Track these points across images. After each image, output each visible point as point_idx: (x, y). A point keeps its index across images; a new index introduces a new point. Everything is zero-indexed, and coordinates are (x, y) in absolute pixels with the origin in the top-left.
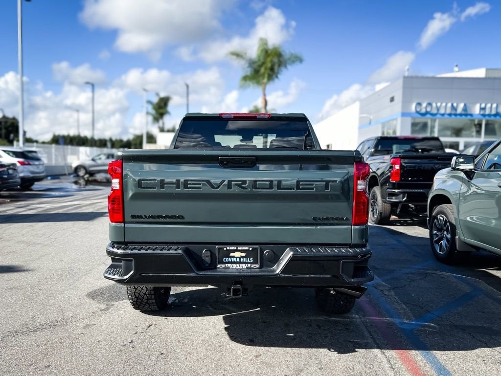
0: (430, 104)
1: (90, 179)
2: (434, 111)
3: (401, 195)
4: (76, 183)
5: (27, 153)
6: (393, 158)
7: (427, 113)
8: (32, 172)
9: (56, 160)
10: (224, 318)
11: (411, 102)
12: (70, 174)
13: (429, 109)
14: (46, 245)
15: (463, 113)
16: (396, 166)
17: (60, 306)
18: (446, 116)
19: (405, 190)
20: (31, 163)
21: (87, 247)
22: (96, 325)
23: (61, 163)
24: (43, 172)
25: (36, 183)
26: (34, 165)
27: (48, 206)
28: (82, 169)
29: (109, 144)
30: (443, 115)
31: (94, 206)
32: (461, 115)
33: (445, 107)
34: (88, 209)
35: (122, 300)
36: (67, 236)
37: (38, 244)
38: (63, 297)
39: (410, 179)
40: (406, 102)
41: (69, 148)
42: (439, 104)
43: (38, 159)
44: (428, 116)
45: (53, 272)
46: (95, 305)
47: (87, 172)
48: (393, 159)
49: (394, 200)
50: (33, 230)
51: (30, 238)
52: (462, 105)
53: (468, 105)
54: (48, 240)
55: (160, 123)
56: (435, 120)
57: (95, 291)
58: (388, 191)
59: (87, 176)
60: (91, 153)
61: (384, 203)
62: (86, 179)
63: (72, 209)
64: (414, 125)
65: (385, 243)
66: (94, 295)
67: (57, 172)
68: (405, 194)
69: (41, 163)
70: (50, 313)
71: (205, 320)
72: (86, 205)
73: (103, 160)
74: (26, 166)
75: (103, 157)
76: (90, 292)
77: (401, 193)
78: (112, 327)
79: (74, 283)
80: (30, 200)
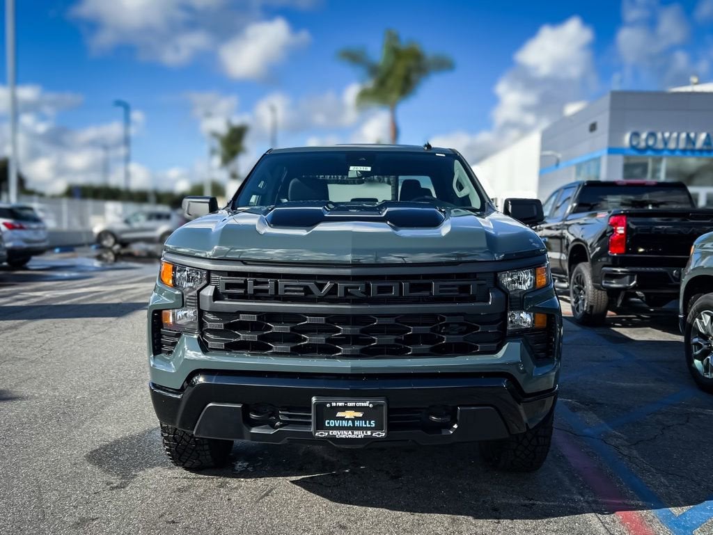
0: (652, 135)
1: (123, 251)
2: (660, 145)
3: (628, 277)
4: (99, 258)
5: (19, 211)
6: (612, 215)
7: (648, 148)
8: (27, 241)
9: (69, 223)
11: (623, 132)
12: (90, 244)
13: (651, 142)
14: (32, 362)
15: (705, 147)
16: (619, 228)
17: (36, 480)
18: (678, 153)
19: (634, 269)
20: (25, 225)
21: (102, 364)
22: (99, 520)
23: (77, 226)
24: (44, 241)
25: (34, 258)
26: (30, 229)
27: (47, 295)
28: (109, 237)
29: (152, 198)
30: (673, 151)
31: (122, 294)
32: (701, 151)
33: (676, 138)
34: (112, 299)
35: (152, 466)
36: (71, 346)
37: (20, 359)
38: (46, 461)
39: (641, 250)
40: (616, 129)
41: (90, 204)
42: (667, 135)
43: (37, 220)
44: (649, 153)
45: (36, 411)
46: (98, 477)
47: (117, 241)
48: (613, 217)
49: (615, 284)
50: (15, 335)
51: (9, 348)
52: (703, 136)
53: (712, 135)
54: (38, 352)
55: (232, 166)
56: (659, 161)
57: (105, 448)
58: (605, 271)
59: (117, 247)
60: (125, 211)
61: (596, 290)
62: (116, 252)
63: (87, 300)
64: (628, 168)
65: (604, 357)
66: (105, 456)
67: (70, 241)
68: (634, 275)
69: (41, 225)
70: (16, 494)
71: (302, 510)
72: (110, 293)
73: (142, 222)
74: (16, 231)
75: (142, 218)
76: (96, 450)
77: (626, 273)
78: (128, 524)
79: (70, 431)
80: (22, 286)
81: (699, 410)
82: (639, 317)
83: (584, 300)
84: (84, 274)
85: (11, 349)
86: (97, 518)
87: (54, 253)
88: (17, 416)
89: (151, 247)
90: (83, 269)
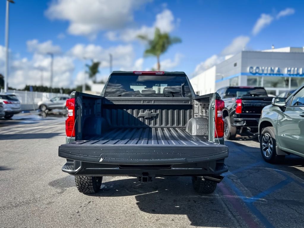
0: (258, 68)
1: (49, 112)
2: (261, 72)
3: (242, 122)
4: (40, 115)
5: (9, 96)
7: (256, 73)
8: (13, 108)
9: (27, 101)
10: (136, 197)
11: (247, 66)
12: (36, 110)
13: (257, 71)
14: (22, 153)
15: (278, 73)
16: (239, 104)
17: (32, 191)
18: (268, 75)
19: (245, 119)
20: (12, 102)
21: (48, 154)
23: (31, 103)
24: (19, 108)
25: (15, 115)
26: (14, 103)
27: (23, 129)
28: (44, 107)
29: (61, 91)
30: (266, 74)
31: (51, 129)
32: (276, 74)
33: (267, 69)
34: (48, 131)
35: (71, 187)
36: (35, 148)
37: (17, 153)
38: (34, 185)
39: (247, 112)
40: (244, 66)
41: (36, 93)
42: (263, 68)
43: (16, 100)
44: (257, 75)
45: (27, 170)
46: (54, 190)
47: (47, 108)
48: (237, 100)
49: (238, 124)
50: (13, 144)
52: (277, 69)
53: (280, 68)
54: (23, 150)
55: (93, 78)
56: (261, 78)
57: (54, 181)
58: (234, 120)
59: (47, 111)
60: (50, 96)
61: (232, 127)
62: (46, 113)
63: (38, 131)
64: (249, 80)
65: (234, 151)
66: (54, 184)
67: (28, 109)
68: (245, 121)
69: (19, 102)
70: (26, 195)
71: (124, 199)
72: (47, 129)
73: (58, 101)
74: (9, 104)
75: (58, 99)
76: (51, 182)
77: (242, 120)
78: (66, 203)
79: (40, 176)
80: (11, 126)
81: (263, 168)
82: (249, 137)
83: (228, 131)
84: (35, 122)
85: (12, 149)
86: (55, 202)
87: (22, 113)
88: (20, 171)
89: (61, 111)
90: (34, 119)
